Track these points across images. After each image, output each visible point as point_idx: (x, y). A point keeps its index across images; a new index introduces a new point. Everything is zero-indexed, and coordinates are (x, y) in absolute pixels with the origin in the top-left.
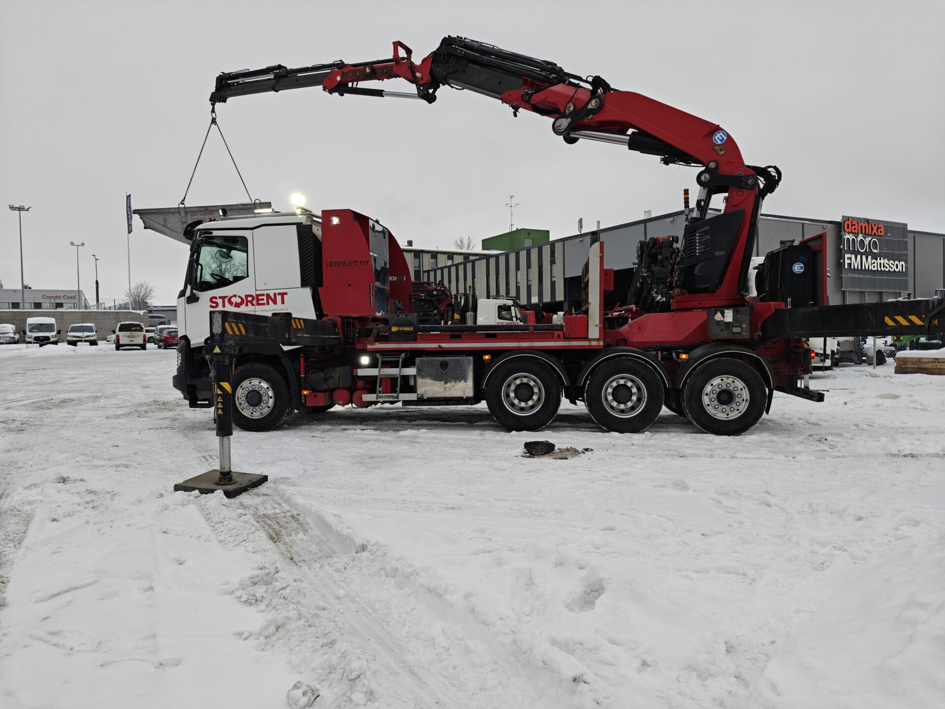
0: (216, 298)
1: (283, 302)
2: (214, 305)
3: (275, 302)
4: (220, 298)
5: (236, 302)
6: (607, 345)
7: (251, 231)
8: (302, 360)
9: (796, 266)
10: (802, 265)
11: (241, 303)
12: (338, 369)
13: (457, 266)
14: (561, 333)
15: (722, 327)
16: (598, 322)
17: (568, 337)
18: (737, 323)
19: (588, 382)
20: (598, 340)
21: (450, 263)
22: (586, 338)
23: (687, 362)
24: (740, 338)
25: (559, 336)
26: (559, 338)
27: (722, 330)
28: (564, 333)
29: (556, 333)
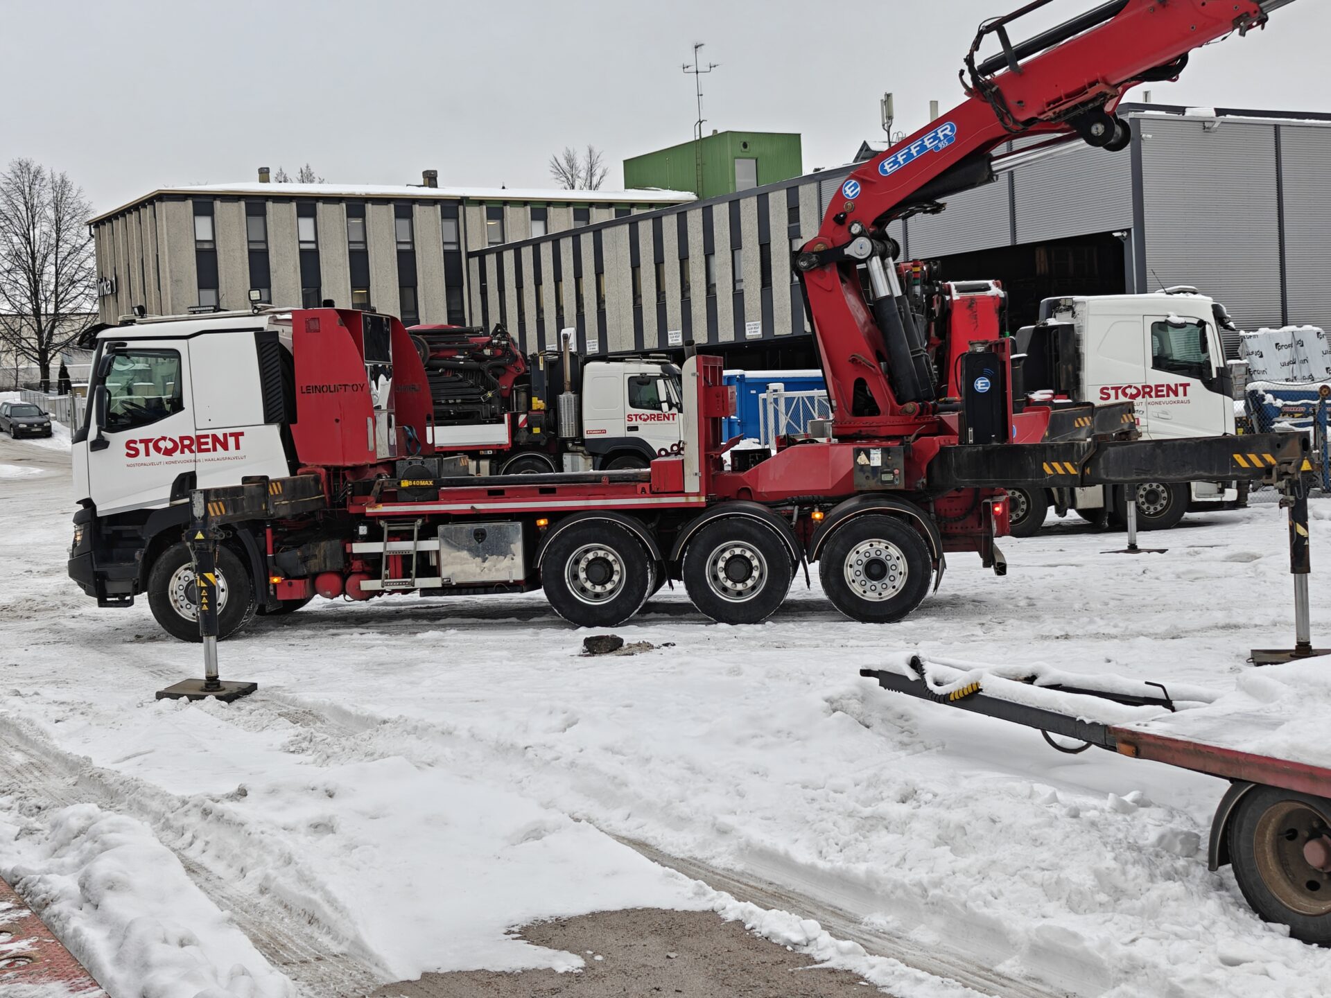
0: (135, 442)
1: (238, 447)
2: (133, 452)
3: (225, 447)
4: (141, 441)
5: (166, 448)
6: (711, 504)
7: (185, 341)
8: (269, 531)
9: (979, 382)
10: (987, 381)
11: (174, 450)
12: (323, 544)
13: (556, 240)
14: (647, 486)
15: (867, 474)
16: (697, 470)
17: (656, 491)
18: (888, 467)
19: (686, 554)
20: (698, 495)
21: (537, 230)
22: (681, 492)
23: (822, 524)
24: (892, 488)
25: (643, 490)
26: (643, 493)
27: (867, 478)
28: (650, 486)
29: (640, 486)
